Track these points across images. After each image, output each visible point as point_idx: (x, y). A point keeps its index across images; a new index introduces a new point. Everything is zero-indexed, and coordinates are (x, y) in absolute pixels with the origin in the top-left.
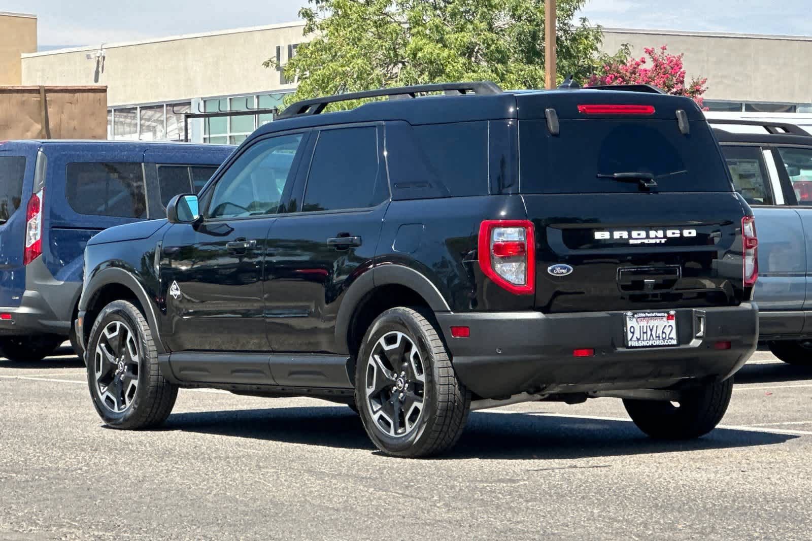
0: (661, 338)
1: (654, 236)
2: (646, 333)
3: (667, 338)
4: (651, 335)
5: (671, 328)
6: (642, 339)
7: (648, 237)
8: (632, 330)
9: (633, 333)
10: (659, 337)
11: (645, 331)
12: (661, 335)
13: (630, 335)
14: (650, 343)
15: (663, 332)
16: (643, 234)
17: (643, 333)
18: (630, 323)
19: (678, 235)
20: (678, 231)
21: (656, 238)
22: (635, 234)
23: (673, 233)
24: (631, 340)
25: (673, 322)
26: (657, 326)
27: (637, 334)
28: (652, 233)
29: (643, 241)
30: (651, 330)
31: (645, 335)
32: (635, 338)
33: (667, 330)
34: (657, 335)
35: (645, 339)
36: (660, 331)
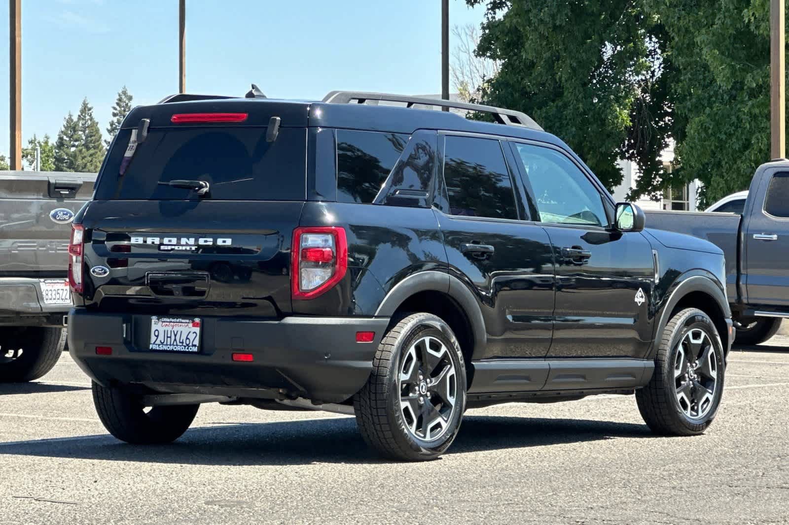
1: (185, 243)
2: (170, 337)
3: (191, 344)
4: (175, 340)
5: (195, 334)
6: (165, 343)
7: (178, 244)
8: (157, 334)
9: (157, 336)
10: (183, 343)
11: (169, 335)
12: (184, 341)
13: (153, 338)
14: (171, 348)
15: (187, 338)
16: (174, 241)
17: (167, 337)
18: (154, 327)
19: (211, 243)
20: (211, 240)
21: (187, 245)
22: (166, 241)
23: (206, 241)
24: (154, 343)
25: (197, 330)
26: (181, 332)
27: (161, 338)
28: (184, 241)
29: (173, 247)
30: (175, 336)
31: (169, 339)
32: (158, 342)
33: (192, 337)
34: (181, 341)
35: (169, 343)
36: (184, 337)
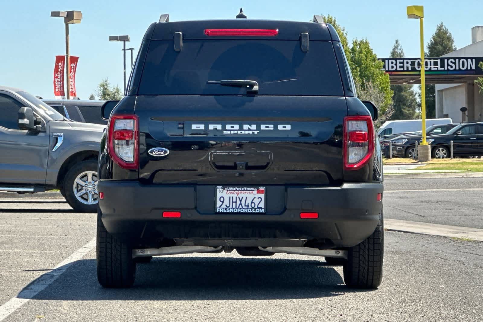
0: (250, 207)
1: (247, 129)
2: (236, 202)
3: (256, 207)
4: (241, 204)
5: (260, 199)
6: (231, 207)
7: (241, 129)
8: (222, 199)
9: (223, 202)
10: (248, 206)
12: (250, 205)
13: (219, 204)
14: (238, 210)
15: (252, 202)
16: (237, 127)
17: (233, 202)
18: (219, 195)
19: (272, 129)
20: (272, 125)
21: (249, 130)
22: (228, 127)
23: (267, 127)
24: (220, 207)
25: (263, 196)
26: (246, 198)
27: (226, 202)
28: (246, 127)
29: (236, 132)
30: (241, 201)
31: (234, 204)
32: (224, 206)
33: (257, 201)
34: (247, 204)
35: (234, 207)
36: (249, 202)
